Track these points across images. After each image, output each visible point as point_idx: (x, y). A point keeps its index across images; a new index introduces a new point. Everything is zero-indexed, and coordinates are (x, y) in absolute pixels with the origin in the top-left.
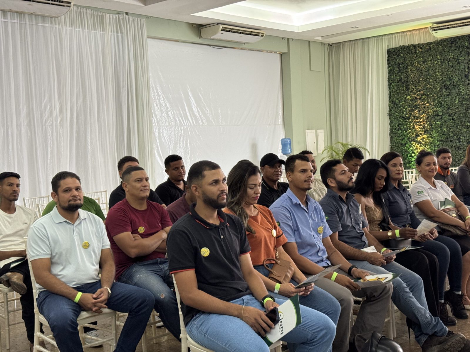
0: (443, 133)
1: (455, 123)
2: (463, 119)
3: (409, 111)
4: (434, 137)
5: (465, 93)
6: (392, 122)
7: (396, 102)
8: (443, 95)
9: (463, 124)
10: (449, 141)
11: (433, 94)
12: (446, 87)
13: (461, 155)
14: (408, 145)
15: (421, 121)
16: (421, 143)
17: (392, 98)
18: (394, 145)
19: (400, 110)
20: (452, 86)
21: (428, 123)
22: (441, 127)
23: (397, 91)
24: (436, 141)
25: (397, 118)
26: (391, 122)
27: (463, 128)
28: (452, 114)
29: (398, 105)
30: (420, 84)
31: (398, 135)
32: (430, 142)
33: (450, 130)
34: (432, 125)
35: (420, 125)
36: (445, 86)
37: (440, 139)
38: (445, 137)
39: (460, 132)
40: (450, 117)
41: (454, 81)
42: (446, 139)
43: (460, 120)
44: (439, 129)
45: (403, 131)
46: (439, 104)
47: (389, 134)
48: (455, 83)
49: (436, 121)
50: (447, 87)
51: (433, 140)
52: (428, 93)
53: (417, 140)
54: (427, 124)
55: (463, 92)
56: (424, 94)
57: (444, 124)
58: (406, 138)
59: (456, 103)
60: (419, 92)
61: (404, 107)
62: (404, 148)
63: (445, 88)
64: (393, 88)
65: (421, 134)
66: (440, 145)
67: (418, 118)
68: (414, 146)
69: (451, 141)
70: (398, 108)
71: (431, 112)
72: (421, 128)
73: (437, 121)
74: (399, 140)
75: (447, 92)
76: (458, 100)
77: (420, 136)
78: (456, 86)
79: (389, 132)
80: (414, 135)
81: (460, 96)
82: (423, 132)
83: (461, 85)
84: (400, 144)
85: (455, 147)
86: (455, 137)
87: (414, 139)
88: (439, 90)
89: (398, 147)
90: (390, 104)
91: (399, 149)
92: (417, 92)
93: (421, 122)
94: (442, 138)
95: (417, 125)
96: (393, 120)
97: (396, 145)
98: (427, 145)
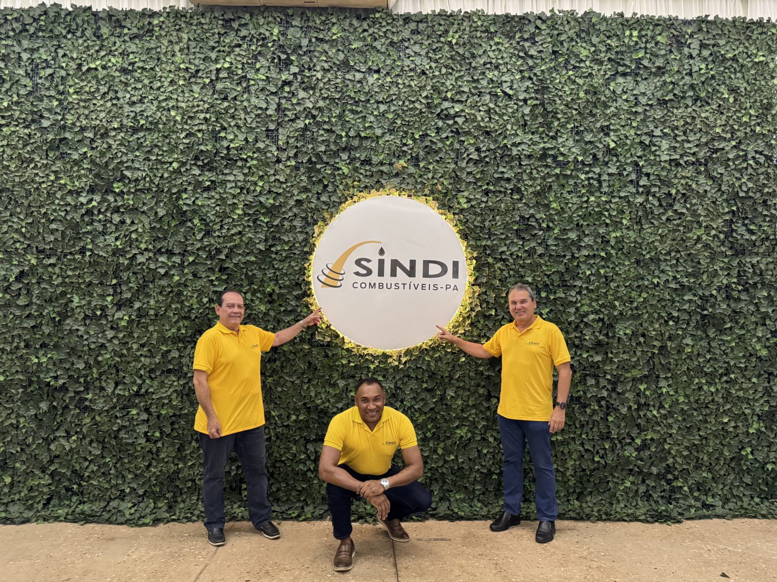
48: (234, 152)
81: (250, 198)
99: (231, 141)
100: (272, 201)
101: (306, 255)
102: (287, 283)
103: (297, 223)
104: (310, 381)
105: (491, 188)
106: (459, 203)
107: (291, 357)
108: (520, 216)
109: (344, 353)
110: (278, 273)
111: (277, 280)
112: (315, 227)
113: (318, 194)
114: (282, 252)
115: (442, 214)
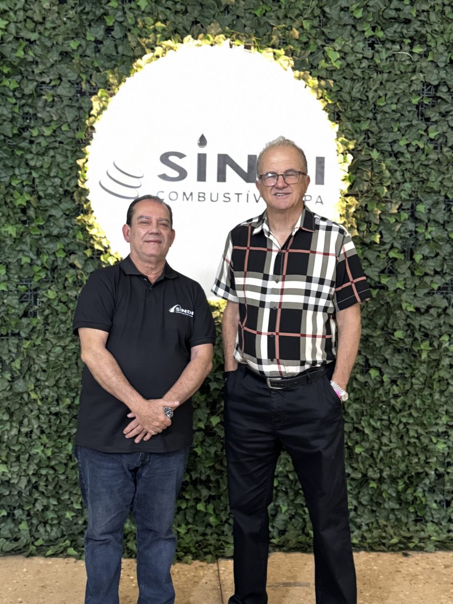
100: (20, 53)
101: (79, 146)
102: (50, 191)
103: (64, 90)
105: (380, 34)
106: (327, 60)
107: (60, 308)
108: (424, 83)
110: (35, 175)
111: (33, 185)
112: (93, 98)
113: (97, 42)
114: (41, 140)
115: (299, 78)
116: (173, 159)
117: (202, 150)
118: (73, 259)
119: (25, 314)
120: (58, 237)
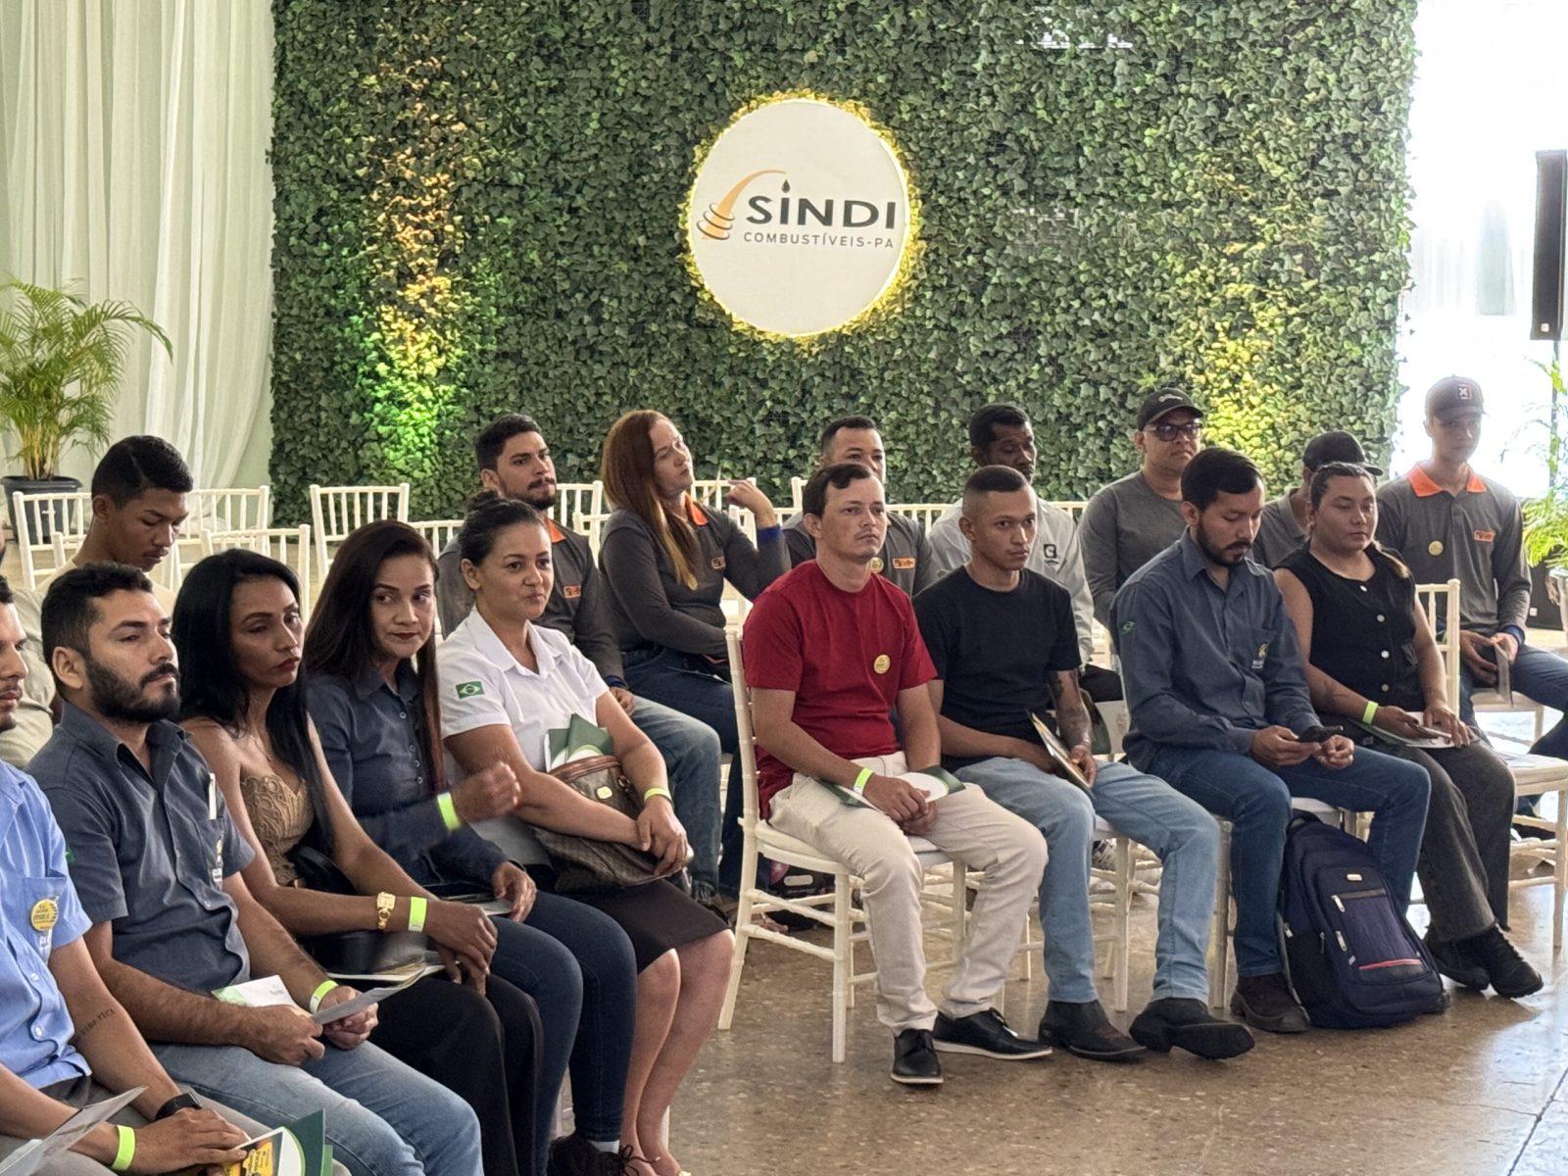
0: (523, 273)
1: (578, 227)
2: (616, 214)
3: (373, 148)
4: (485, 287)
5: (631, 87)
6: (287, 199)
7: (311, 99)
8: (531, 89)
9: (615, 237)
10: (552, 316)
11: (485, 78)
12: (544, 52)
13: (601, 382)
14: (361, 321)
15: (425, 203)
16: (421, 314)
17: (290, 76)
18: (295, 312)
19: (330, 141)
20: (576, 51)
21: (458, 218)
22: (517, 245)
23: (313, 41)
24: (494, 311)
25: (313, 177)
26: (282, 197)
27: (616, 259)
28: (568, 184)
29: (318, 112)
30: (427, 21)
31: (316, 267)
32: (463, 311)
33: (559, 263)
34: (474, 231)
35: (418, 226)
36: (540, 44)
37: (511, 301)
38: (532, 294)
39: (600, 277)
40: (560, 200)
41: (586, 26)
42: (535, 304)
43: (604, 217)
44: (509, 255)
45: (342, 246)
46: (512, 130)
47: (269, 255)
48: (588, 35)
49: (495, 212)
50: (552, 49)
51: (480, 305)
52: (465, 73)
53: (402, 298)
54: (452, 223)
55: (623, 82)
56: (443, 75)
57: (529, 228)
58: (352, 286)
59: (589, 132)
60: (419, 62)
61: (347, 126)
62: (339, 334)
63: (542, 57)
64: (294, 25)
65: (422, 269)
66: (507, 332)
67: (410, 189)
68: (387, 323)
69: (559, 315)
70: (318, 130)
71: (473, 167)
72: (425, 241)
73: (501, 215)
74: (320, 292)
75: (550, 74)
76: (599, 121)
77: (421, 277)
78: (592, 48)
79: (271, 244)
80: (391, 272)
81: (609, 103)
82: (435, 262)
83: (614, 51)
84: (321, 312)
85: (574, 342)
86: (579, 296)
87: (389, 293)
88: (516, 61)
89: (309, 323)
90: (280, 108)
91: (316, 336)
92: (411, 62)
93: (425, 212)
94: (521, 298)
95: (408, 222)
96: (294, 187)
97: (304, 314)
98: (448, 327)
99: (585, 20)
100: (637, 108)
101: (682, 191)
102: (657, 232)
103: (673, 141)
104: (688, 376)
106: (900, 112)
107: (663, 340)
108: (991, 132)
109: (733, 338)
110: (645, 216)
111: (644, 227)
112: (696, 148)
113: (701, 96)
114: (651, 185)
115: (876, 128)
116: (760, 203)
117: (786, 195)
118: (673, 295)
119: (633, 345)
120: (662, 274)
